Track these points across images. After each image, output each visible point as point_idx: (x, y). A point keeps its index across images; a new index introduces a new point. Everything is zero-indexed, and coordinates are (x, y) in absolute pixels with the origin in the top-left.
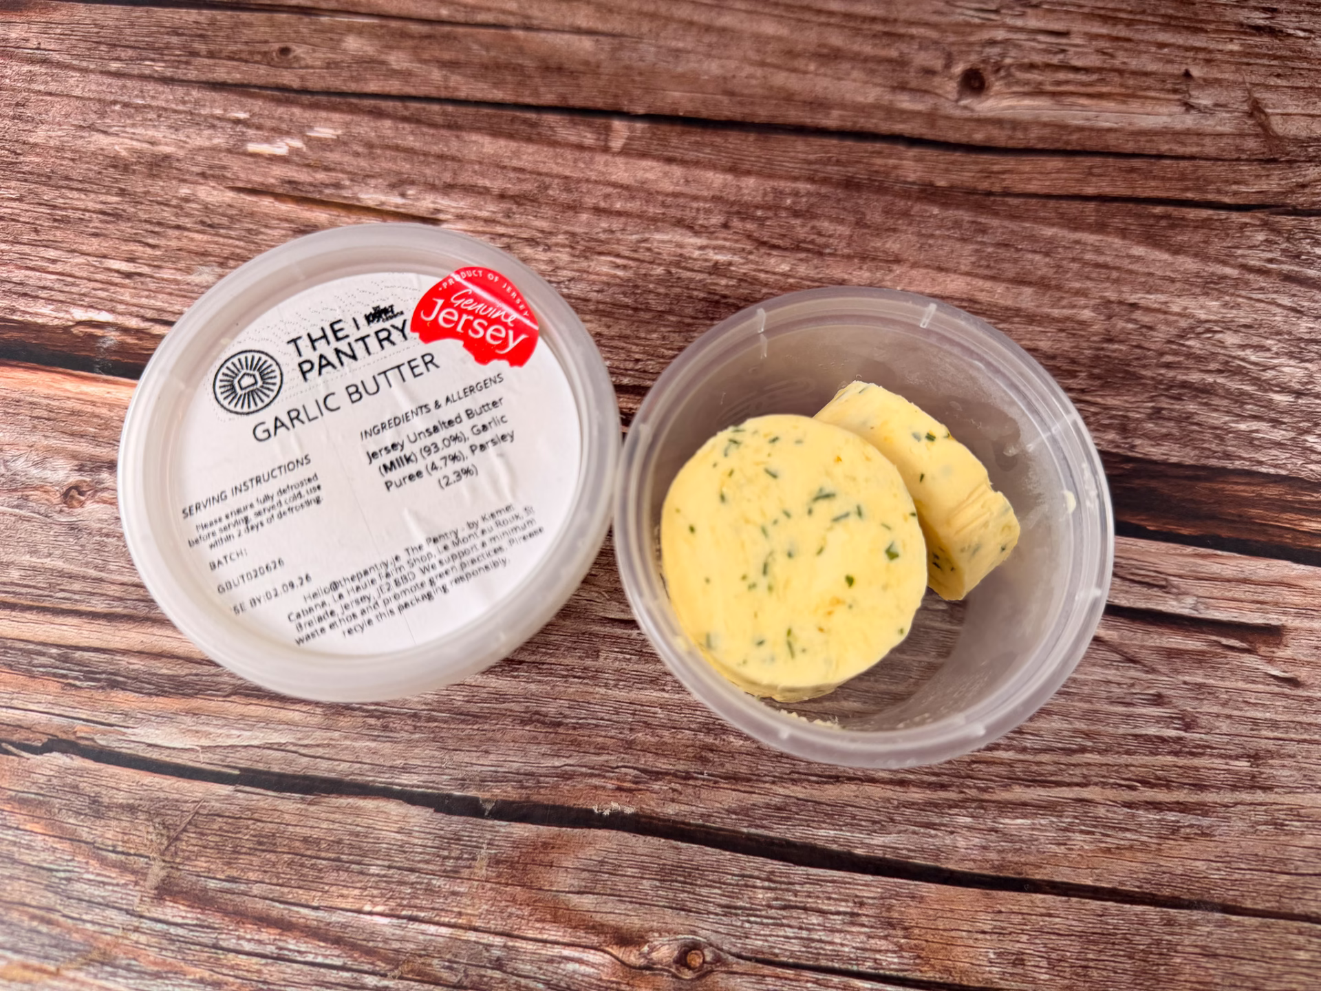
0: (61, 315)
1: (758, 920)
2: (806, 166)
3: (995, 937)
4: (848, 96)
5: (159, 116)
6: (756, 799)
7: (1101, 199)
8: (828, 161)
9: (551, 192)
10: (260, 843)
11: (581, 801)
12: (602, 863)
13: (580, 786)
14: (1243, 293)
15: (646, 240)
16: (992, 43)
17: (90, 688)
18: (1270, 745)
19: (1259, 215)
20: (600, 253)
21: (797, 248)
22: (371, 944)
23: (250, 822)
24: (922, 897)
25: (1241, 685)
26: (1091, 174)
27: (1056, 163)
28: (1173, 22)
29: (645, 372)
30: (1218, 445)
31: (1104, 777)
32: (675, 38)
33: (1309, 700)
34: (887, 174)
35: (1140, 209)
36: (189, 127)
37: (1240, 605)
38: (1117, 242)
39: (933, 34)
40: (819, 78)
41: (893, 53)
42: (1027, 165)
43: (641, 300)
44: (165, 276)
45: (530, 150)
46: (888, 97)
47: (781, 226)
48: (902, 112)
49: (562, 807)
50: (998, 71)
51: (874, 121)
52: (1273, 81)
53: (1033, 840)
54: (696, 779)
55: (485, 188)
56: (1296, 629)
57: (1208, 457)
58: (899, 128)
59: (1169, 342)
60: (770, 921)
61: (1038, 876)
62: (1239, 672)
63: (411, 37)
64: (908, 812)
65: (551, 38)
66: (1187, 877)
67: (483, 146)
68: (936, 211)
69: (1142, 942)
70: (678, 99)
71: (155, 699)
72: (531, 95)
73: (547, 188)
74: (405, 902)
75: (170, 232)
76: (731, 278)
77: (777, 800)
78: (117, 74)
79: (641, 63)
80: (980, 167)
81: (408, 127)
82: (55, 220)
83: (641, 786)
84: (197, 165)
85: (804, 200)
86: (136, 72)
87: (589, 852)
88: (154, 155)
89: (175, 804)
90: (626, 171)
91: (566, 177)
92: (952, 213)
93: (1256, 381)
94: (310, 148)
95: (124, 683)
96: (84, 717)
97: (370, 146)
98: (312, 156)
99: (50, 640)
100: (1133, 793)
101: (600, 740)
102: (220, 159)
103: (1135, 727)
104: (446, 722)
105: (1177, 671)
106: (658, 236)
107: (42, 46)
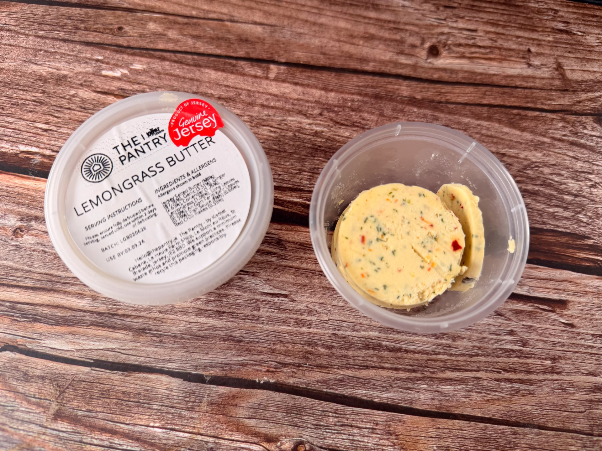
0: (14, 148)
1: (330, 431)
2: (357, 88)
3: (437, 439)
4: (377, 56)
5: (61, 57)
6: (330, 376)
7: (490, 106)
8: (367, 86)
9: (241, 97)
10: (102, 394)
11: (250, 377)
12: (259, 405)
13: (250, 370)
14: (552, 150)
15: (284, 120)
16: (443, 34)
17: (24, 321)
18: (560, 354)
19: (560, 115)
20: (264, 126)
21: (353, 125)
22: (153, 441)
23: (98, 384)
24: (404, 421)
25: (548, 326)
26: (485, 94)
27: (470, 89)
28: (523, 27)
29: (283, 180)
30: (540, 218)
31: (486, 367)
32: (299, 28)
33: (578, 333)
34: (394, 92)
35: (507, 111)
36: (75, 62)
37: (548, 290)
38: (497, 125)
39: (416, 29)
40: (364, 48)
41: (398, 37)
42: (457, 90)
43: (282, 147)
44: (63, 131)
45: (233, 77)
46: (395, 57)
47: (346, 115)
48: (402, 64)
49: (241, 379)
50: (445, 47)
51: (389, 68)
52: (567, 55)
53: (454, 395)
54: (303, 367)
55: (212, 94)
56: (573, 302)
57: (535, 224)
58: (400, 71)
59: (519, 171)
60: (336, 432)
61: (457, 412)
62: (547, 321)
63: (179, 24)
64: (399, 382)
65: (243, 26)
66: (523, 413)
67: (211, 75)
68: (415, 110)
69: (502, 442)
70: (300, 56)
71: (54, 327)
72: (233, 52)
73: (240, 95)
74: (169, 422)
75: (65, 111)
76: (323, 138)
77: (340, 377)
78: (42, 37)
79: (283, 39)
80: (436, 90)
81: (176, 65)
82: (12, 104)
83: (278, 370)
84: (78, 80)
85: (356, 103)
86: (51, 36)
87: (254, 400)
88: (58, 75)
89: (63, 376)
90: (276, 88)
91: (249, 90)
92: (423, 111)
93: (557, 190)
94: (131, 73)
95: (41, 320)
96: (21, 335)
97: (159, 73)
98: (132, 77)
99: (6, 299)
100: (499, 375)
101: (259, 348)
102: (89, 78)
103: (501, 345)
104: (189, 339)
105: (520, 320)
106: (290, 118)
107: (7, 23)
